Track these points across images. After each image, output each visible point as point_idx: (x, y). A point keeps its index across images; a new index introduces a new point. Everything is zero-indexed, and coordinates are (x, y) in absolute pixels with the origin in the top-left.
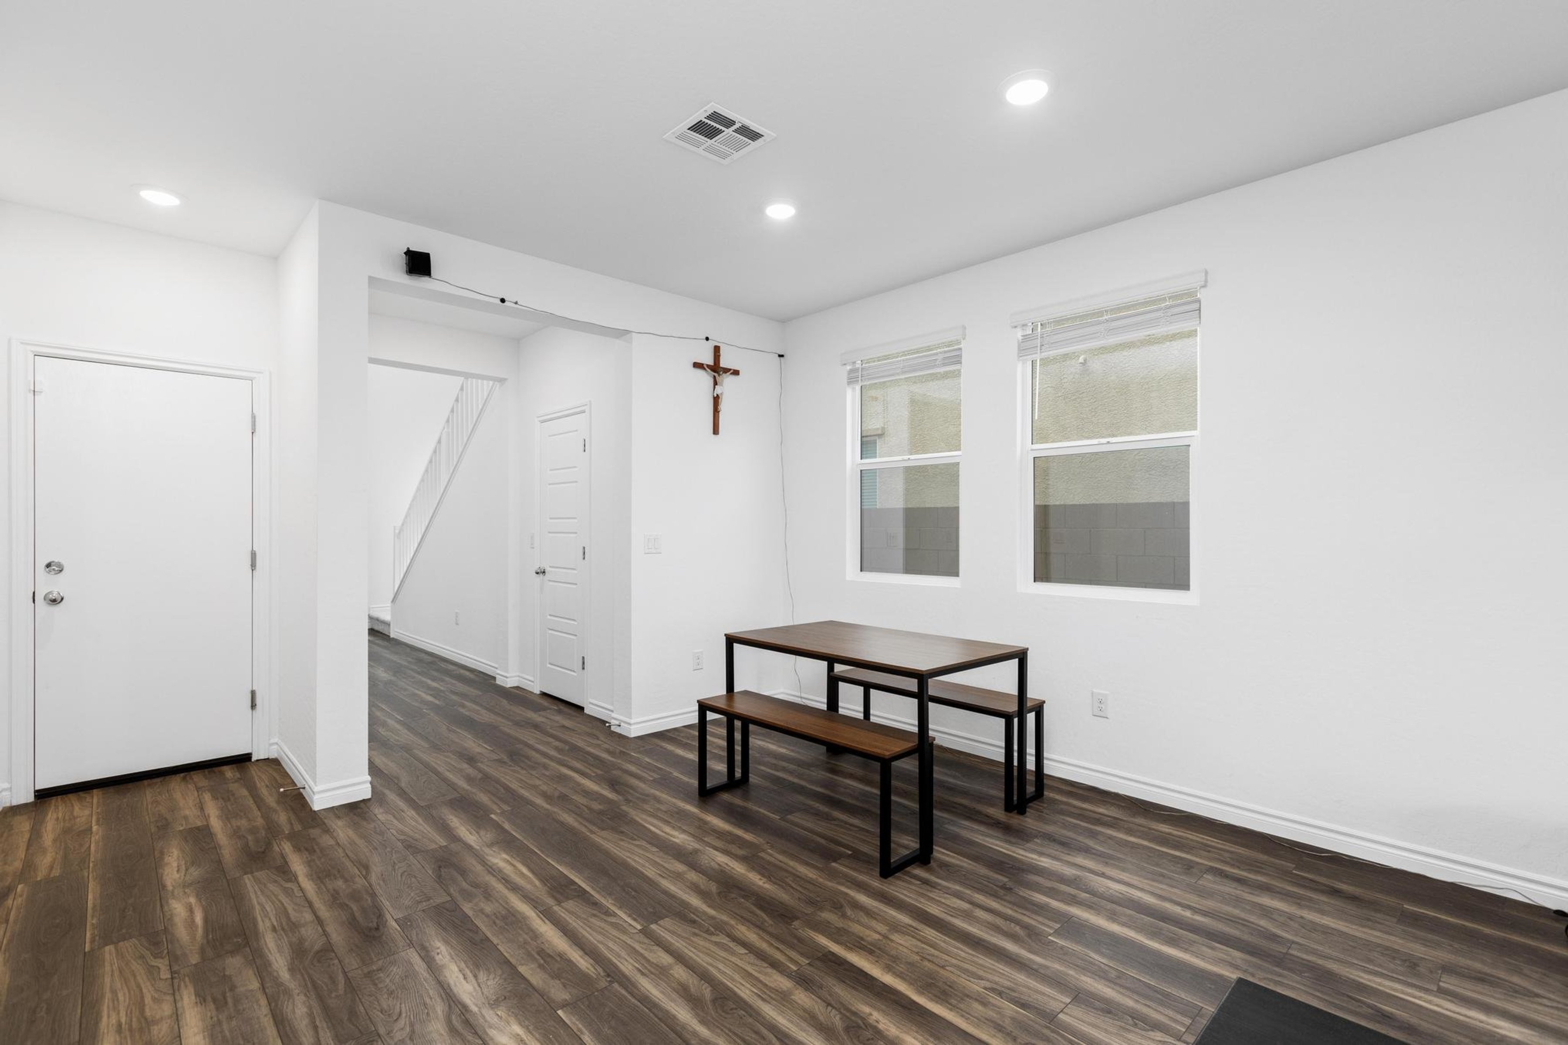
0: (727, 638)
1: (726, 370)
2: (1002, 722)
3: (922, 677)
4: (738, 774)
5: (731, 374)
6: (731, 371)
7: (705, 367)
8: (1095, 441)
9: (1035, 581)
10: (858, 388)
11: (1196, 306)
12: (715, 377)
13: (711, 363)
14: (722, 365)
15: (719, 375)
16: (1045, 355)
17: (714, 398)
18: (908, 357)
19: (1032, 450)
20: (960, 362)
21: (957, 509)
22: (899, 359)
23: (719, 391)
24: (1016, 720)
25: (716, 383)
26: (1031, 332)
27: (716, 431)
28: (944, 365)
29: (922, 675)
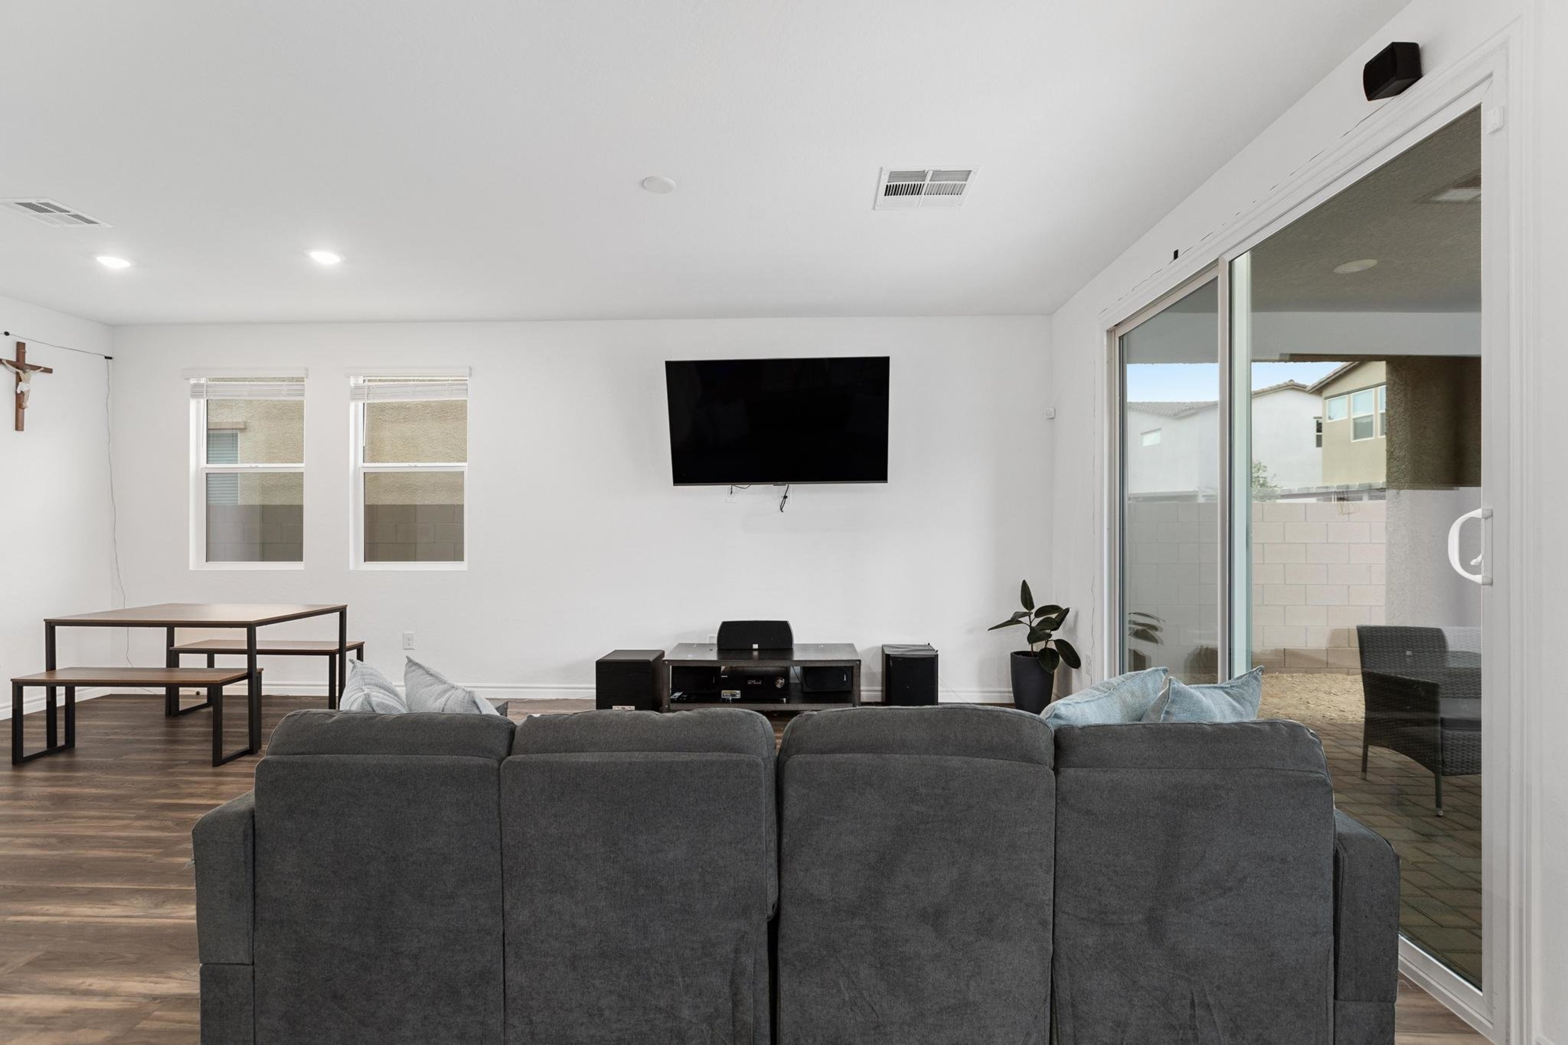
0: (46, 623)
1: (35, 368)
2: (327, 658)
3: (251, 627)
4: (61, 742)
5: (42, 371)
6: (41, 369)
7: (5, 363)
8: (407, 464)
9: (365, 561)
10: (203, 402)
11: (465, 387)
12: (17, 373)
13: (14, 359)
14: (27, 362)
15: (24, 372)
16: (369, 402)
17: (17, 394)
18: (255, 383)
19: (363, 467)
20: (302, 395)
21: (301, 507)
22: (247, 383)
23: (22, 387)
24: (338, 656)
25: (19, 379)
26: (362, 382)
27: (19, 426)
28: (288, 395)
29: (251, 624)
